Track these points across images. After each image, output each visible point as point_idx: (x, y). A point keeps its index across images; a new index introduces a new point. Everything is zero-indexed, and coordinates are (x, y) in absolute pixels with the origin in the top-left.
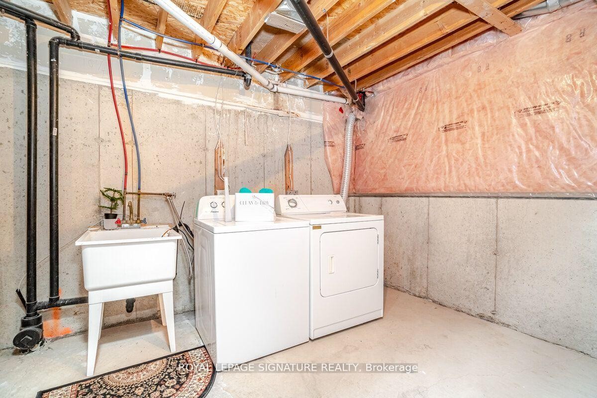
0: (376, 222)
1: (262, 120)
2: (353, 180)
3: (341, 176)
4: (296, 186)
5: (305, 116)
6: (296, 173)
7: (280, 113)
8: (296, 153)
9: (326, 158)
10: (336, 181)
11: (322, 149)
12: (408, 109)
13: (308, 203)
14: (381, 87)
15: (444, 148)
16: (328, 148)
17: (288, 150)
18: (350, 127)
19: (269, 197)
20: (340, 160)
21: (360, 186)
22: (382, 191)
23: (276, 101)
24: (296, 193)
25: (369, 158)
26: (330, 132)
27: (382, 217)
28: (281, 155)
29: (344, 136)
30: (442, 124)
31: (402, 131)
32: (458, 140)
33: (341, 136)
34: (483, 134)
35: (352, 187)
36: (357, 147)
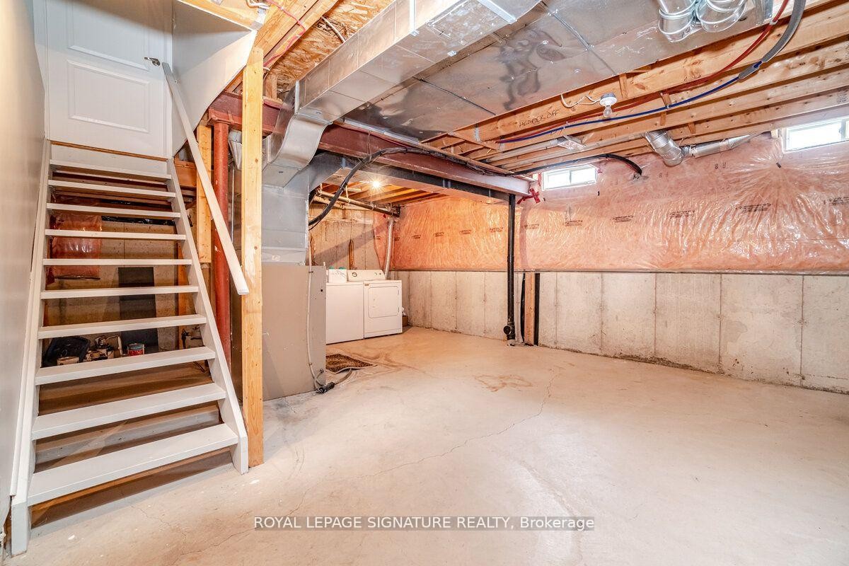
0: (399, 283)
1: (336, 226)
2: (393, 259)
3: (385, 258)
4: (355, 264)
5: (361, 221)
6: (355, 257)
7: (346, 220)
8: (356, 244)
9: (375, 246)
10: (382, 261)
11: (372, 241)
12: (421, 221)
13: (362, 274)
14: (408, 205)
15: (435, 245)
16: (376, 241)
17: (351, 242)
18: (390, 227)
19: (344, 271)
20: (384, 247)
21: (397, 264)
22: (410, 267)
23: (344, 214)
24: (356, 269)
25: (401, 247)
26: (377, 230)
27: (401, 281)
28: (346, 246)
29: (387, 232)
30: (435, 232)
31: (418, 233)
32: (441, 242)
33: (384, 232)
34: (450, 240)
35: (392, 264)
36: (396, 239)
